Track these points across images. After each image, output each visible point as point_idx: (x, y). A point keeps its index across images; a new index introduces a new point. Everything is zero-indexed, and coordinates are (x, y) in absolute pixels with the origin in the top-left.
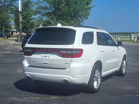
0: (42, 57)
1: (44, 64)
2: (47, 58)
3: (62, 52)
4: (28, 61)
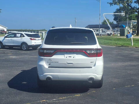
0: (67, 57)
1: (68, 64)
2: (72, 58)
3: (88, 52)
4: (48, 62)
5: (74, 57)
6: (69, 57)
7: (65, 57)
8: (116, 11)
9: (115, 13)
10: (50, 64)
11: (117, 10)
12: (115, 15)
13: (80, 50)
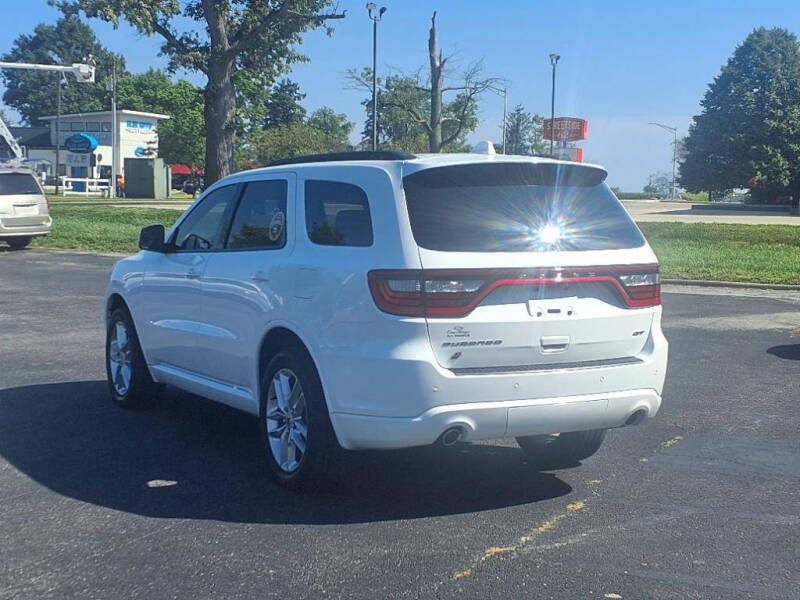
0: (539, 314)
1: (545, 347)
2: (563, 316)
4: (445, 345)
5: (570, 313)
6: (550, 311)
7: (534, 311)
8: (14, 51)
9: (8, 59)
10: (456, 356)
11: (23, 47)
12: (10, 73)
13: (596, 275)
